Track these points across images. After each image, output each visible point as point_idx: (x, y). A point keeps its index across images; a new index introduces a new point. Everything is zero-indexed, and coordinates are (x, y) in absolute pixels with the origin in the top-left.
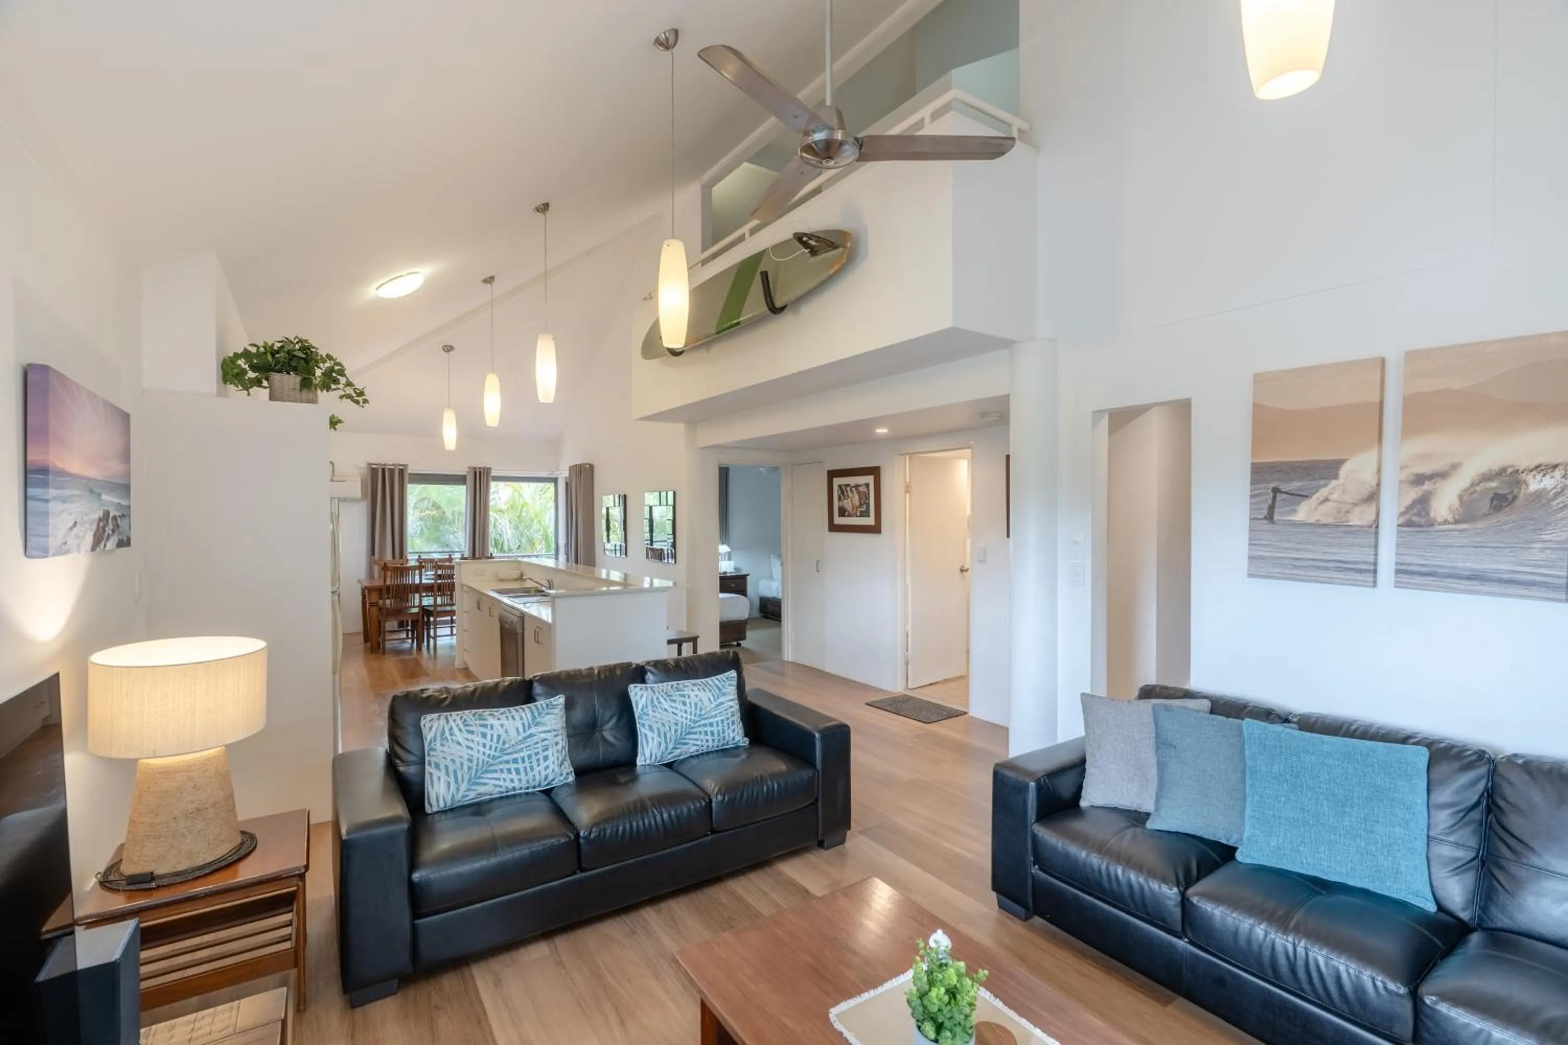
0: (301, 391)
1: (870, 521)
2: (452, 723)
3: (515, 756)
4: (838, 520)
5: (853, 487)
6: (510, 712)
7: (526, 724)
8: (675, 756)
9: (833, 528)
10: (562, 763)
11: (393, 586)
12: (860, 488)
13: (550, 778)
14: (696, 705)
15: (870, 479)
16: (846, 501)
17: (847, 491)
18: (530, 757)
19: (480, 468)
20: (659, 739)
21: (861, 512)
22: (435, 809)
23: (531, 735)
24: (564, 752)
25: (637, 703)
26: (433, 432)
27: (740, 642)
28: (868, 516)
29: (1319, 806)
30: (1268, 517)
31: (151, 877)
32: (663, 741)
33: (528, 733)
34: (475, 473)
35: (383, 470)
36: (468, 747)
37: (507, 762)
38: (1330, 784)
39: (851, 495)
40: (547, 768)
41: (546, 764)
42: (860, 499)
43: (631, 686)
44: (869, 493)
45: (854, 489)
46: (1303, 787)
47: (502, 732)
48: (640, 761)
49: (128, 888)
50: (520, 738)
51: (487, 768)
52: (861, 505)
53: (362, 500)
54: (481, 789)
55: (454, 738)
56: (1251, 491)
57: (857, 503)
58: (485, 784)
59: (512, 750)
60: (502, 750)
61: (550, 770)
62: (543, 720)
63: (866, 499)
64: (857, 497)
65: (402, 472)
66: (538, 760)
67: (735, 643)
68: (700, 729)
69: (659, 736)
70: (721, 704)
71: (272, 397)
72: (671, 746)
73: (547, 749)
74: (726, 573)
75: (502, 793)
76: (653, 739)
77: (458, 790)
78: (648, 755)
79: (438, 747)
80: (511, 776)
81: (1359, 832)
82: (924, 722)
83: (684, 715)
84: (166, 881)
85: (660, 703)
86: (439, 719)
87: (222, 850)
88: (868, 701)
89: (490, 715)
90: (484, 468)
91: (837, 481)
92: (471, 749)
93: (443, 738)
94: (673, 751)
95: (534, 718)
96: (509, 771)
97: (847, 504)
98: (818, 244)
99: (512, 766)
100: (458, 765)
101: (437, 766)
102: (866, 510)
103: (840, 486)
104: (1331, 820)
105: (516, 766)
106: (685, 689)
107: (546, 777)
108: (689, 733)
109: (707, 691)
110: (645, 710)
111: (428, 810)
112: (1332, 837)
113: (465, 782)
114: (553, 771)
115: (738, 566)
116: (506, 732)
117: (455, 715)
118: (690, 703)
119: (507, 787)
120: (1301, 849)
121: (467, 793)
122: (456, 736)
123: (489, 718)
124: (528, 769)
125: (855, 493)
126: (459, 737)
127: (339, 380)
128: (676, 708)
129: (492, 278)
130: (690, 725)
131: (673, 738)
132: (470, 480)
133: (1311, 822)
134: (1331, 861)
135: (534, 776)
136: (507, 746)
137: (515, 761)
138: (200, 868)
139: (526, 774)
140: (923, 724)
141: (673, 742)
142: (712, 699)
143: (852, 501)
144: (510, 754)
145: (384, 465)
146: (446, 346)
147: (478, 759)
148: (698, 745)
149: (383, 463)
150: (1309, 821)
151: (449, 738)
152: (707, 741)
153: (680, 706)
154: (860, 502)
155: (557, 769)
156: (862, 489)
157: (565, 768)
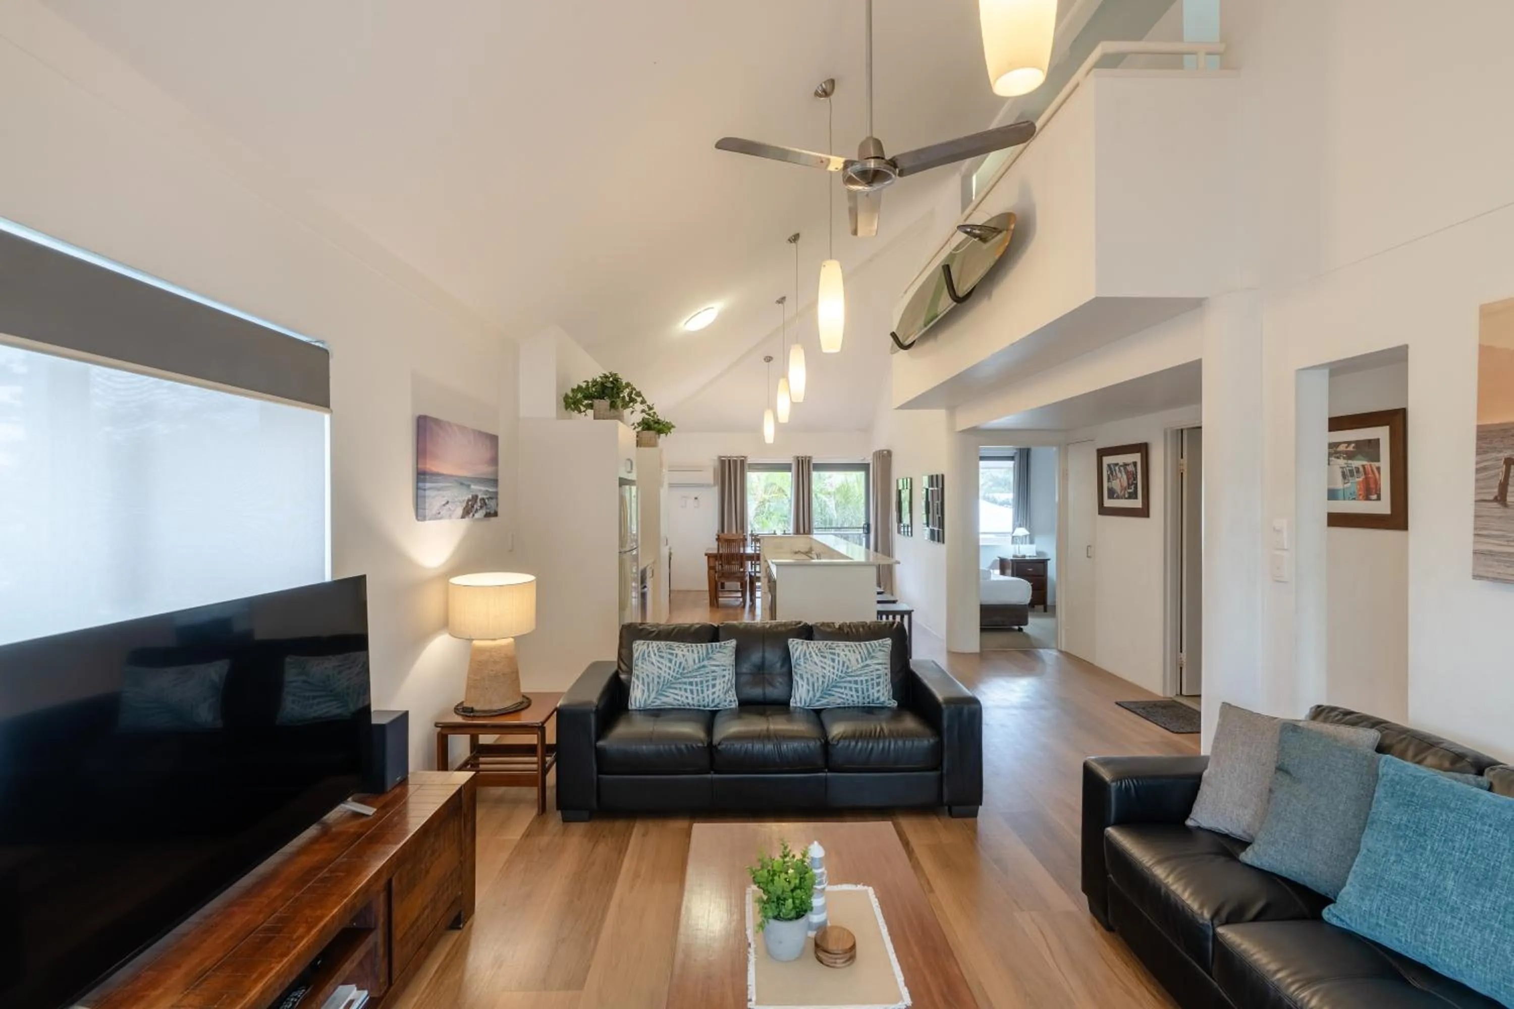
0: (610, 410)
1: (1137, 503)
2: (650, 648)
3: (691, 680)
4: (1108, 503)
5: (1121, 466)
6: (692, 646)
7: (701, 656)
8: (823, 705)
9: (1103, 510)
10: (727, 692)
11: (737, 554)
12: (1128, 467)
13: (717, 701)
14: (844, 663)
15: (1136, 457)
16: (1114, 481)
17: (1115, 470)
18: (702, 682)
19: (802, 457)
20: (808, 687)
21: (1129, 493)
22: (634, 707)
23: (704, 666)
24: (729, 684)
25: (793, 654)
26: (757, 429)
27: (1022, 627)
28: (1136, 498)
29: (1441, 877)
30: (1499, 498)
31: (472, 710)
32: (811, 689)
33: (702, 664)
34: (799, 461)
35: (729, 461)
36: (659, 668)
37: (685, 683)
38: (1466, 854)
39: (1119, 475)
40: (714, 693)
41: (714, 690)
42: (1128, 479)
43: (790, 640)
44: (1136, 472)
45: (1122, 468)
46: (1425, 849)
47: (683, 660)
48: (792, 702)
49: (463, 713)
50: (696, 667)
51: (670, 685)
52: (1129, 486)
53: (714, 485)
54: (664, 699)
55: (650, 659)
56: (1477, 463)
57: (1125, 484)
58: (667, 696)
59: (689, 675)
60: (681, 674)
61: (716, 696)
62: (714, 656)
63: (1134, 480)
64: (1125, 477)
65: (742, 462)
66: (708, 686)
67: (1016, 627)
68: (845, 685)
69: (808, 684)
70: (867, 665)
71: (596, 417)
72: (818, 695)
73: (716, 679)
74: (1024, 556)
75: (680, 705)
76: (802, 686)
77: (649, 696)
78: (798, 699)
79: (640, 664)
80: (686, 694)
81: (1493, 922)
82: (1173, 732)
83: (832, 670)
84: (477, 714)
85: (811, 657)
86: (643, 644)
87: (508, 704)
88: (1119, 700)
89: (677, 647)
90: (806, 457)
91: (1107, 460)
92: (661, 669)
93: (644, 659)
94: (821, 699)
95: (708, 653)
96: (686, 690)
97: (1116, 485)
98: (983, 232)
99: (689, 687)
100: (651, 678)
101: (638, 678)
102: (1134, 490)
103: (1109, 466)
104: (1454, 898)
105: (691, 687)
106: (837, 648)
107: (713, 700)
108: (835, 687)
109: (857, 652)
110: (798, 661)
111: (630, 707)
112: (1448, 919)
113: (654, 692)
114: (719, 696)
115: (1041, 549)
116: (686, 660)
117: (655, 643)
118: (839, 662)
119: (683, 702)
120: (1401, 924)
121: (655, 700)
122: (652, 658)
123: (676, 649)
124: (700, 692)
125: (1123, 473)
126: (654, 659)
127: (636, 400)
128: (825, 663)
129: (784, 298)
130: (836, 680)
131: (820, 688)
132: (794, 468)
133: (1423, 893)
134: (1438, 949)
135: (704, 697)
136: (686, 671)
137: (691, 684)
138: (495, 711)
139: (698, 695)
140: (1171, 733)
141: (820, 691)
142: (860, 660)
143: (1120, 481)
144: (688, 677)
145: (730, 457)
146: (767, 357)
147: (664, 677)
148: (843, 699)
149: (729, 455)
150: (1420, 892)
151: (647, 659)
152: (852, 696)
153: (829, 662)
154: (1128, 484)
155: (722, 696)
156: (1131, 468)
157: (729, 696)
